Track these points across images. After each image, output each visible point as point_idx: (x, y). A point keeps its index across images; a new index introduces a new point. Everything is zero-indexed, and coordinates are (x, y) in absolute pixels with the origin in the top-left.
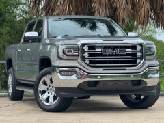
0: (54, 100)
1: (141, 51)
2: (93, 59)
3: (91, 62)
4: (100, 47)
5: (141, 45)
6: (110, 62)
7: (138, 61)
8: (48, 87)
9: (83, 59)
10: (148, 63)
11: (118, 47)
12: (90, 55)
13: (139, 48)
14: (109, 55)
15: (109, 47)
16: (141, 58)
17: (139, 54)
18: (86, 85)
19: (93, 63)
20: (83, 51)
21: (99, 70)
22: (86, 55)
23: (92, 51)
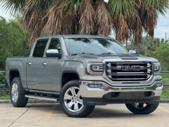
0: (79, 108)
1: (151, 68)
2: (114, 74)
3: (113, 77)
4: (120, 65)
5: (150, 63)
6: (127, 77)
7: (149, 76)
8: (73, 96)
9: (107, 74)
10: (155, 78)
11: (133, 65)
12: (113, 71)
13: (149, 65)
14: (127, 71)
15: (127, 65)
16: (151, 74)
17: (149, 71)
18: (110, 95)
19: (114, 78)
20: (107, 68)
21: (120, 83)
22: (109, 71)
23: (114, 68)
